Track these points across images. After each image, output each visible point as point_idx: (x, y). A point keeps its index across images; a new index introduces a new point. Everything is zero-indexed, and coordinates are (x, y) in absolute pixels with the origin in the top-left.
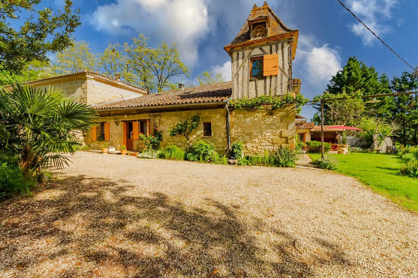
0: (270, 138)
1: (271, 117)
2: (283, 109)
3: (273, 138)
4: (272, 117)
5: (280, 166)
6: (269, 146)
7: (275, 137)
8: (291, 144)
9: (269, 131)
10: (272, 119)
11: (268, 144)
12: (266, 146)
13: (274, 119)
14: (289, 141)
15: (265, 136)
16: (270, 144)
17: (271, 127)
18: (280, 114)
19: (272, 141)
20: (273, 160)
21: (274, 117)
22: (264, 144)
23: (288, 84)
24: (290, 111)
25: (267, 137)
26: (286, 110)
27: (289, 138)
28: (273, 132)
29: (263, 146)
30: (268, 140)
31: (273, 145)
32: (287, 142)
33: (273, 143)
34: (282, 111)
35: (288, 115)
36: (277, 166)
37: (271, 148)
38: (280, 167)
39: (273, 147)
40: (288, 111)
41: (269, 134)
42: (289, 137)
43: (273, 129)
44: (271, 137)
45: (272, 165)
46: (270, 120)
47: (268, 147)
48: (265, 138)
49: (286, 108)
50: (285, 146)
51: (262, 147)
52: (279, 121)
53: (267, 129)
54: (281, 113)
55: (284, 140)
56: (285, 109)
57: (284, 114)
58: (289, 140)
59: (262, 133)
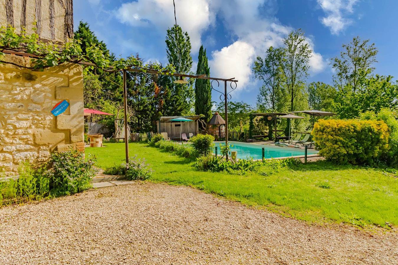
0: (29, 134)
1: (29, 84)
2: (59, 71)
3: (36, 133)
4: (32, 86)
5: (67, 192)
6: (26, 150)
7: (41, 130)
8: (78, 144)
9: (24, 116)
10: (32, 90)
11: (23, 147)
12: (19, 151)
13: (36, 90)
14: (74, 138)
15: (15, 128)
16: (28, 147)
17: (30, 108)
18: (51, 81)
19: (34, 140)
20: (45, 183)
21: (38, 86)
22: (14, 148)
23: (65, 21)
24: (72, 77)
25: (20, 131)
26: (64, 75)
27: (72, 132)
28: (36, 119)
29: (10, 153)
30: (24, 137)
31: (36, 149)
32: (68, 140)
33: (35, 145)
34: (56, 74)
35: (68, 86)
36: (58, 196)
37: (32, 155)
38: (65, 195)
39: (36, 154)
40: (69, 78)
41: (25, 124)
42: (73, 130)
43: (36, 112)
44: (30, 131)
45: (46, 195)
46: (27, 92)
47: (22, 155)
48: (14, 134)
49: (66, 71)
50: (65, 149)
51: (8, 155)
52: (50, 95)
53: (20, 112)
54: (52, 79)
55: (62, 136)
56: (61, 73)
57: (60, 83)
58: (72, 136)
59: (6, 122)
